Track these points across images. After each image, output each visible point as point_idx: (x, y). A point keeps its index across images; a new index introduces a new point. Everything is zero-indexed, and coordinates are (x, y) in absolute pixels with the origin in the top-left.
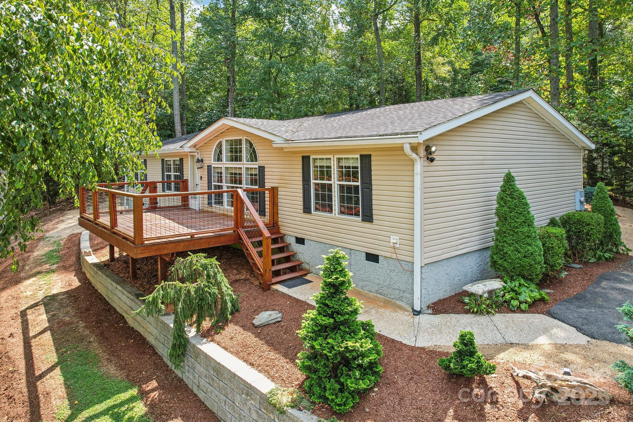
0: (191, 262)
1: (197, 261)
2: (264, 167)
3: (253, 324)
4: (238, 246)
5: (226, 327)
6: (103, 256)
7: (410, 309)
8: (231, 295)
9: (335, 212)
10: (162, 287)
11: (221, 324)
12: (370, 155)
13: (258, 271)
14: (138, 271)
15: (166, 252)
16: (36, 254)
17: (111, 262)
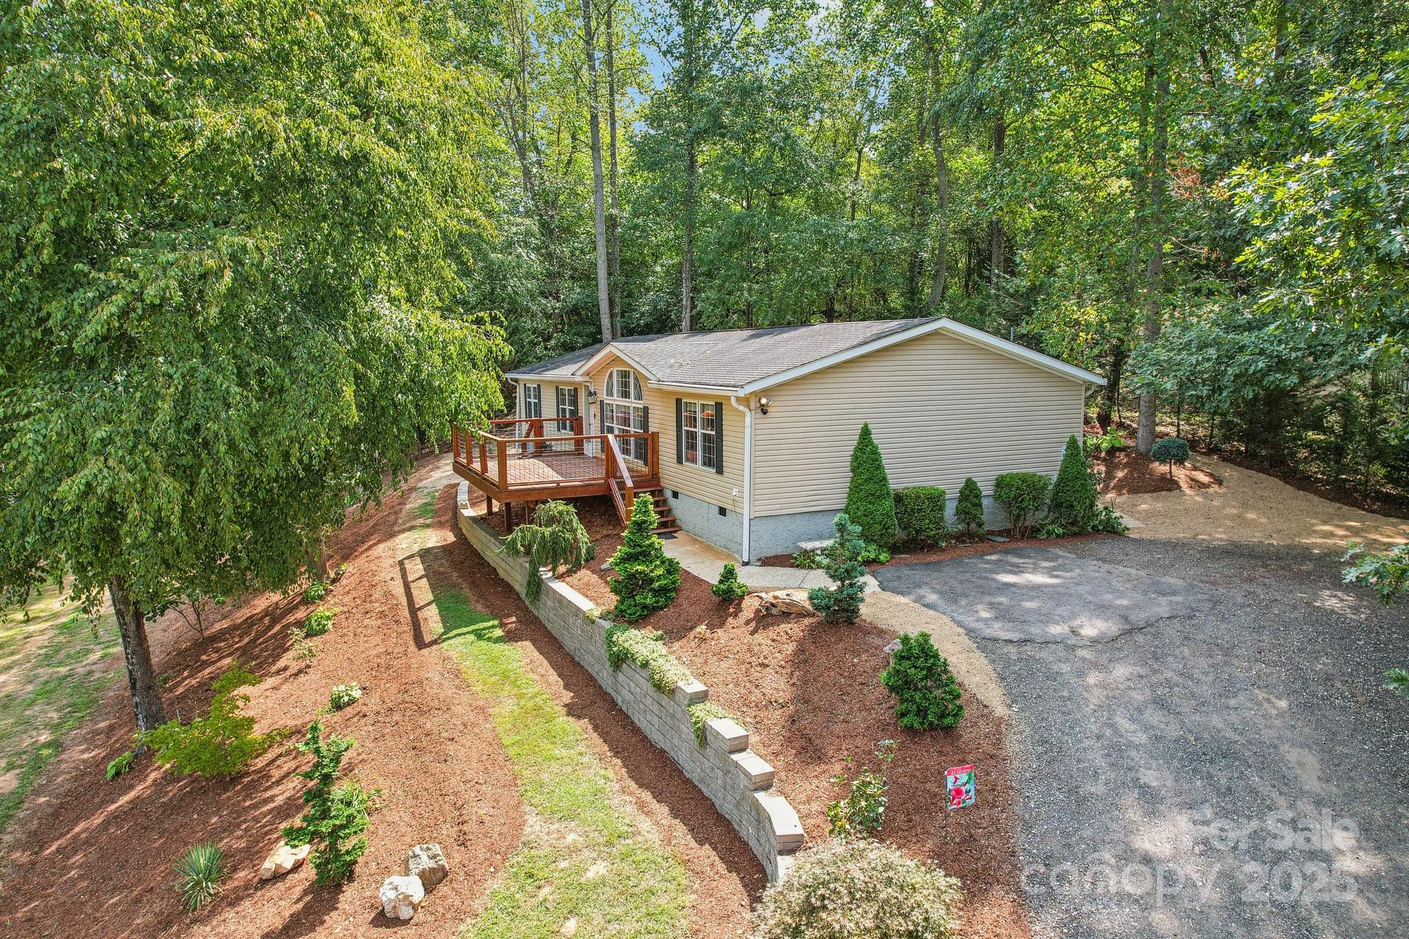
0: (550, 508)
1: (555, 507)
2: (648, 408)
3: (599, 567)
5: (578, 572)
6: (480, 510)
7: (741, 561)
8: (586, 542)
9: (699, 463)
10: (521, 529)
11: (574, 569)
12: (721, 403)
16: (408, 507)
17: (489, 516)
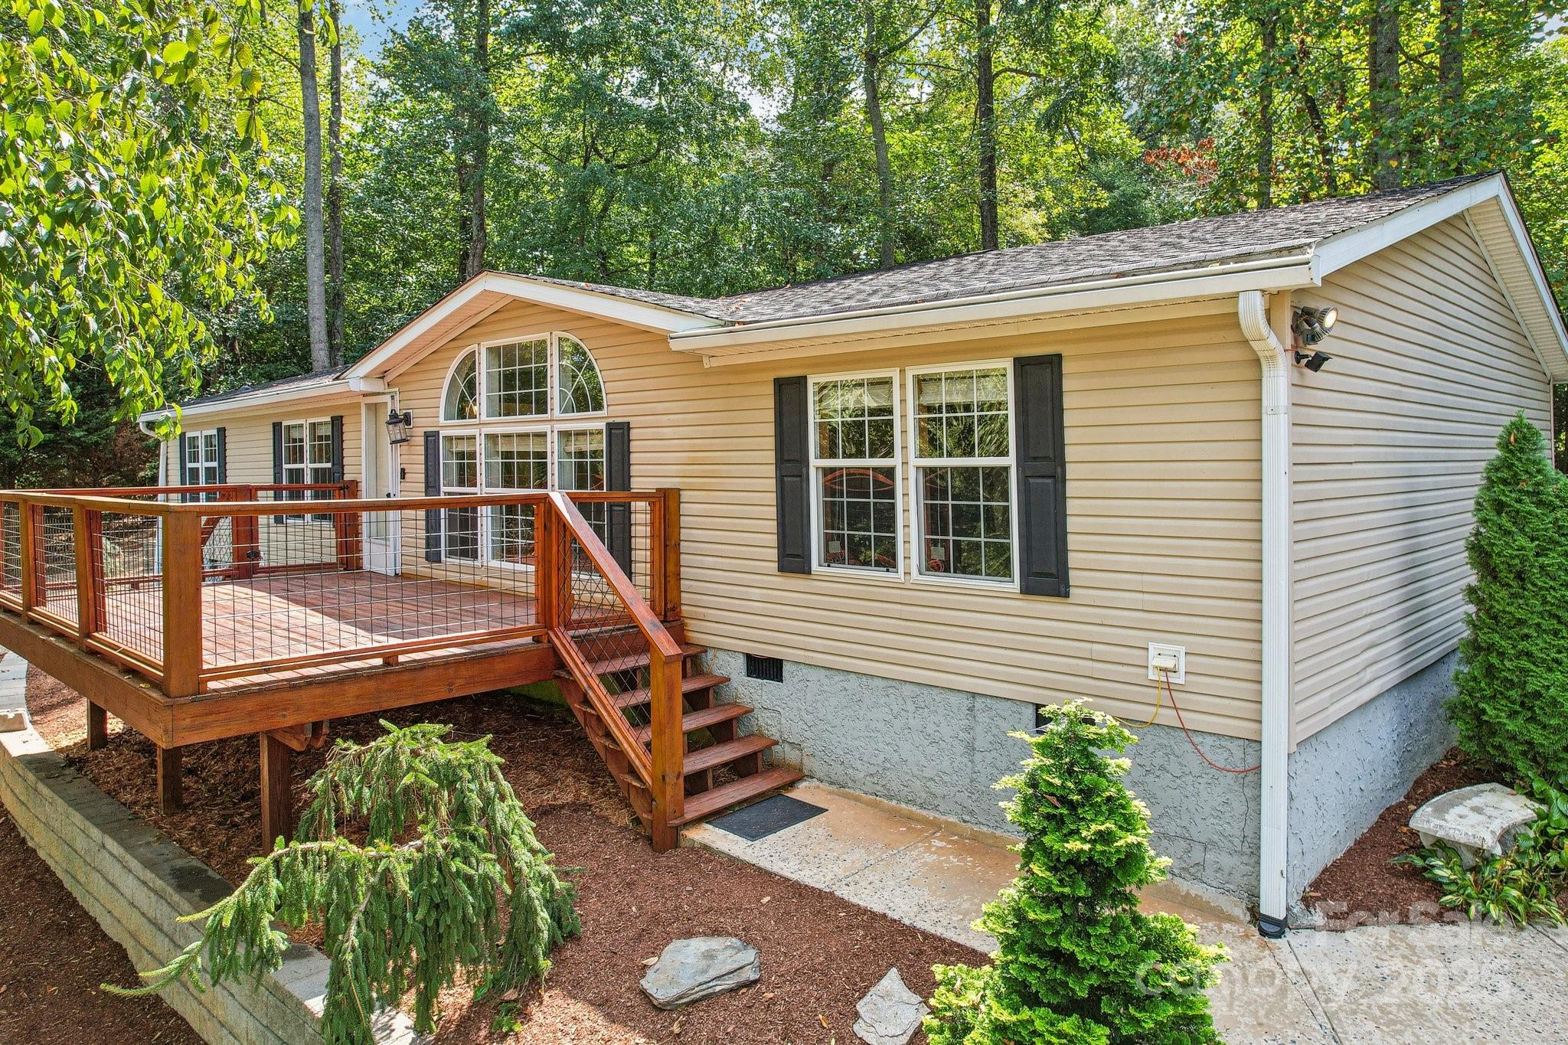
0: (392, 759)
1: (415, 753)
2: (626, 427)
3: (644, 993)
4: (550, 691)
5: (533, 1008)
6: (67, 730)
7: (1240, 912)
8: (544, 879)
9: (907, 566)
10: (277, 862)
11: (511, 994)
12: (1059, 356)
13: (629, 779)
14: (187, 781)
15: (290, 720)
17: (93, 749)
